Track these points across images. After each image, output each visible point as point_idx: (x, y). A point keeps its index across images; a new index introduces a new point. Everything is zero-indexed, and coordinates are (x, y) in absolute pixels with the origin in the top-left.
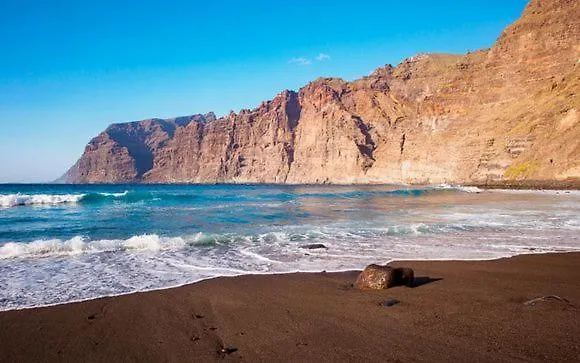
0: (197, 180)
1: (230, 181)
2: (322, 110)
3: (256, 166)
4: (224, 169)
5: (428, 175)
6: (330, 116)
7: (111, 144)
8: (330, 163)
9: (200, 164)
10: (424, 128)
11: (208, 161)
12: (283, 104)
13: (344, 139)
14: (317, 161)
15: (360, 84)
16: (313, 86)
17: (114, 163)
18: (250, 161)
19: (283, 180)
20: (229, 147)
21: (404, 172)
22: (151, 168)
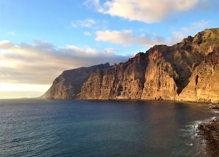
0: (100, 98)
1: (115, 98)
2: (157, 62)
3: (127, 91)
4: (112, 92)
5: (210, 98)
6: (161, 65)
7: (64, 80)
8: (161, 89)
9: (102, 90)
10: (208, 71)
11: (105, 88)
12: (139, 59)
13: (168, 76)
14: (155, 88)
15: (176, 47)
16: (152, 50)
17: (65, 89)
18: (124, 88)
19: (139, 97)
20: (114, 81)
21: (198, 95)
22: (80, 92)
